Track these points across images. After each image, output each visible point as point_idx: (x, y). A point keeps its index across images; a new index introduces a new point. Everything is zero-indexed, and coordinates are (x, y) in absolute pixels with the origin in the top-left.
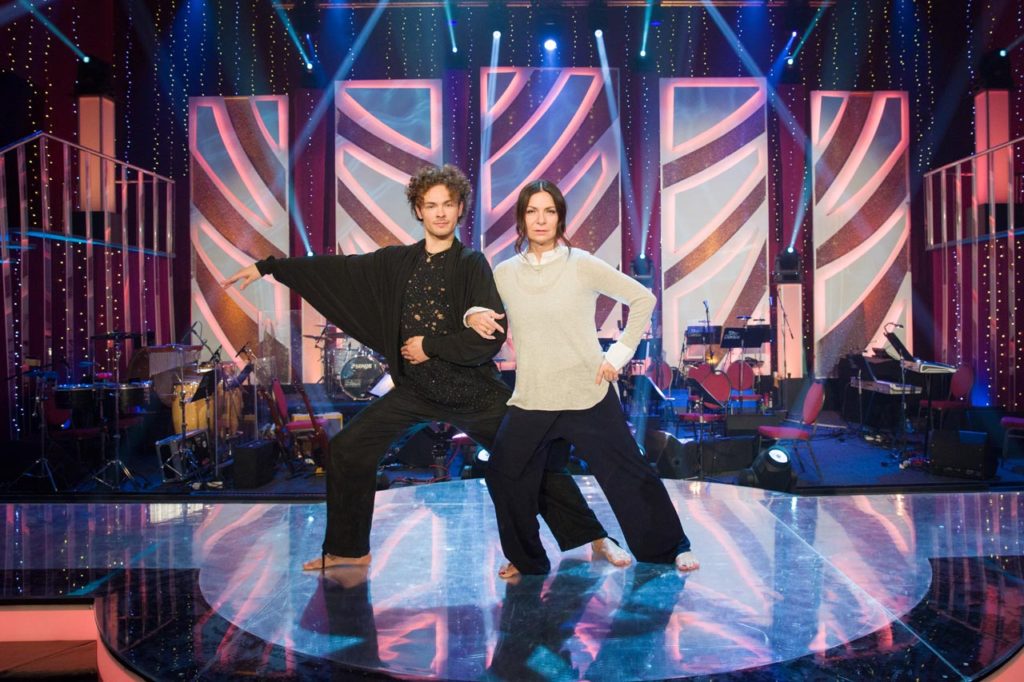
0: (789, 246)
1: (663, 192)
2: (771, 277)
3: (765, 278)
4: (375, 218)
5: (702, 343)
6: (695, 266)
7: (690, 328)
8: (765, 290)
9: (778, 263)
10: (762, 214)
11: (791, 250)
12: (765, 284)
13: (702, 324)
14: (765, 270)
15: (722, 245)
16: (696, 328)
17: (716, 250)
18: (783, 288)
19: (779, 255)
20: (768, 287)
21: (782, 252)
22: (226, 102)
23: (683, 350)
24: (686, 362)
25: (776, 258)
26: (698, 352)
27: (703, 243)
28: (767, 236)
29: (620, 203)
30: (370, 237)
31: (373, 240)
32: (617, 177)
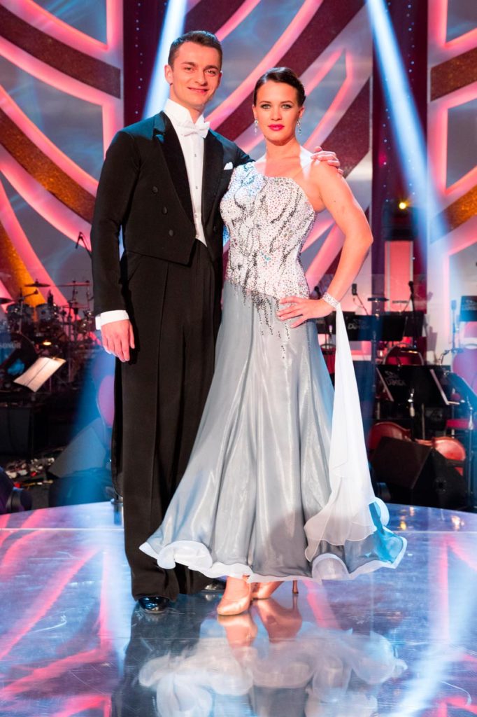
1: (431, 104)
4: (29, 140)
29: (371, 121)
30: (23, 166)
31: (26, 169)
32: (368, 83)
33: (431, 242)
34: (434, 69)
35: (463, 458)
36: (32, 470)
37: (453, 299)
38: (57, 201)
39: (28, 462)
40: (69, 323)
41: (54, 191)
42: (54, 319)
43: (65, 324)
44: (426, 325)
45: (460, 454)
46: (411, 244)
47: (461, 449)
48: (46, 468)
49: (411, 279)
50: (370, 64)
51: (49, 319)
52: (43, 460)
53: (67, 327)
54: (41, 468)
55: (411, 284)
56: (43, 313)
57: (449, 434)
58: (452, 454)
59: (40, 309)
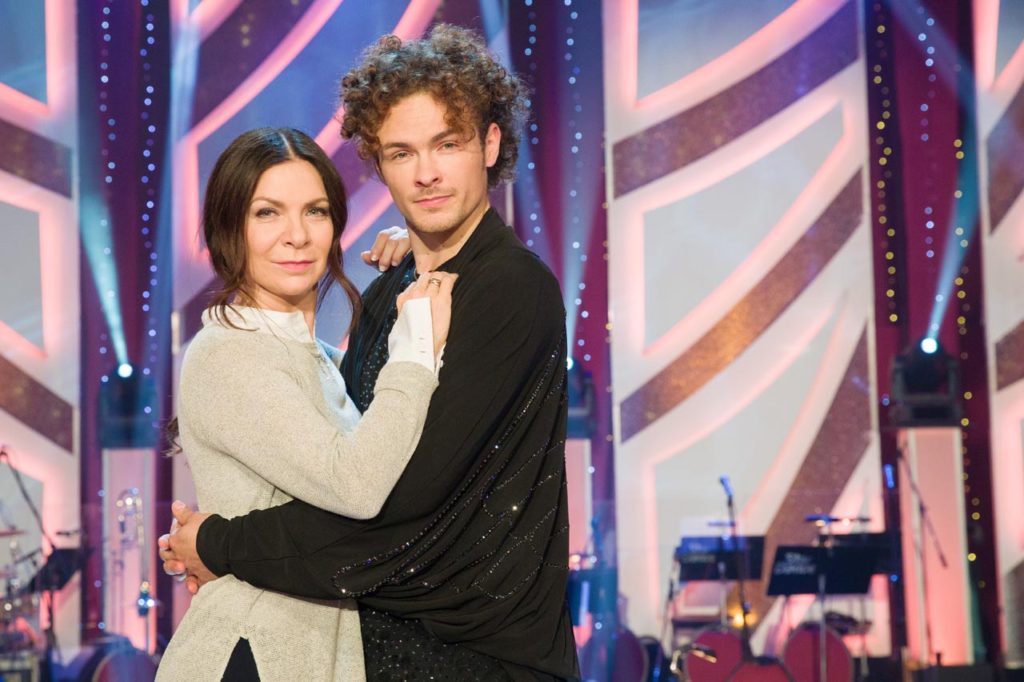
0: (923, 335)
1: (613, 205)
2: (883, 410)
3: (868, 414)
5: (714, 576)
6: (694, 386)
7: (686, 541)
8: (866, 444)
9: (899, 377)
10: (856, 258)
11: (929, 346)
12: (868, 427)
13: (715, 532)
14: (865, 396)
15: (758, 334)
16: (701, 540)
17: (745, 347)
18: (912, 439)
19: (900, 359)
20: (874, 437)
21: (907, 351)
23: (671, 595)
24: (679, 624)
25: (894, 365)
26: (705, 600)
27: (714, 330)
28: (868, 311)
34: (617, 147)
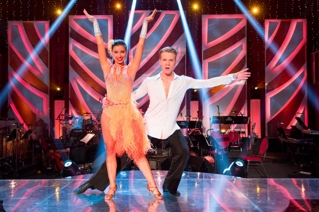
1: (203, 61)
2: (248, 96)
3: (245, 97)
4: (85, 72)
8: (245, 102)
18: (253, 101)
19: (251, 89)
20: (246, 101)
22: (24, 23)
29: (186, 66)
30: (83, 79)
31: (84, 80)
32: (185, 55)
33: (204, 101)
34: (204, 51)
35: (214, 162)
36: (85, 166)
37: (210, 117)
38: (94, 90)
39: (84, 164)
40: (97, 125)
41: (93, 87)
42: (92, 123)
43: (95, 125)
44: (202, 125)
45: (213, 161)
46: (198, 102)
47: (213, 159)
48: (89, 166)
49: (198, 110)
50: (185, 50)
51: (90, 123)
52: (89, 164)
53: (96, 126)
54: (88, 166)
55: (198, 112)
56: (89, 121)
57: (209, 155)
58: (210, 161)
59: (88, 121)
